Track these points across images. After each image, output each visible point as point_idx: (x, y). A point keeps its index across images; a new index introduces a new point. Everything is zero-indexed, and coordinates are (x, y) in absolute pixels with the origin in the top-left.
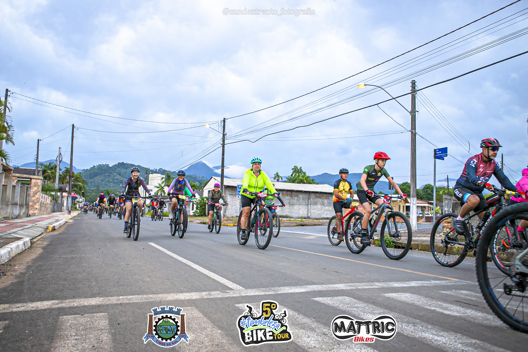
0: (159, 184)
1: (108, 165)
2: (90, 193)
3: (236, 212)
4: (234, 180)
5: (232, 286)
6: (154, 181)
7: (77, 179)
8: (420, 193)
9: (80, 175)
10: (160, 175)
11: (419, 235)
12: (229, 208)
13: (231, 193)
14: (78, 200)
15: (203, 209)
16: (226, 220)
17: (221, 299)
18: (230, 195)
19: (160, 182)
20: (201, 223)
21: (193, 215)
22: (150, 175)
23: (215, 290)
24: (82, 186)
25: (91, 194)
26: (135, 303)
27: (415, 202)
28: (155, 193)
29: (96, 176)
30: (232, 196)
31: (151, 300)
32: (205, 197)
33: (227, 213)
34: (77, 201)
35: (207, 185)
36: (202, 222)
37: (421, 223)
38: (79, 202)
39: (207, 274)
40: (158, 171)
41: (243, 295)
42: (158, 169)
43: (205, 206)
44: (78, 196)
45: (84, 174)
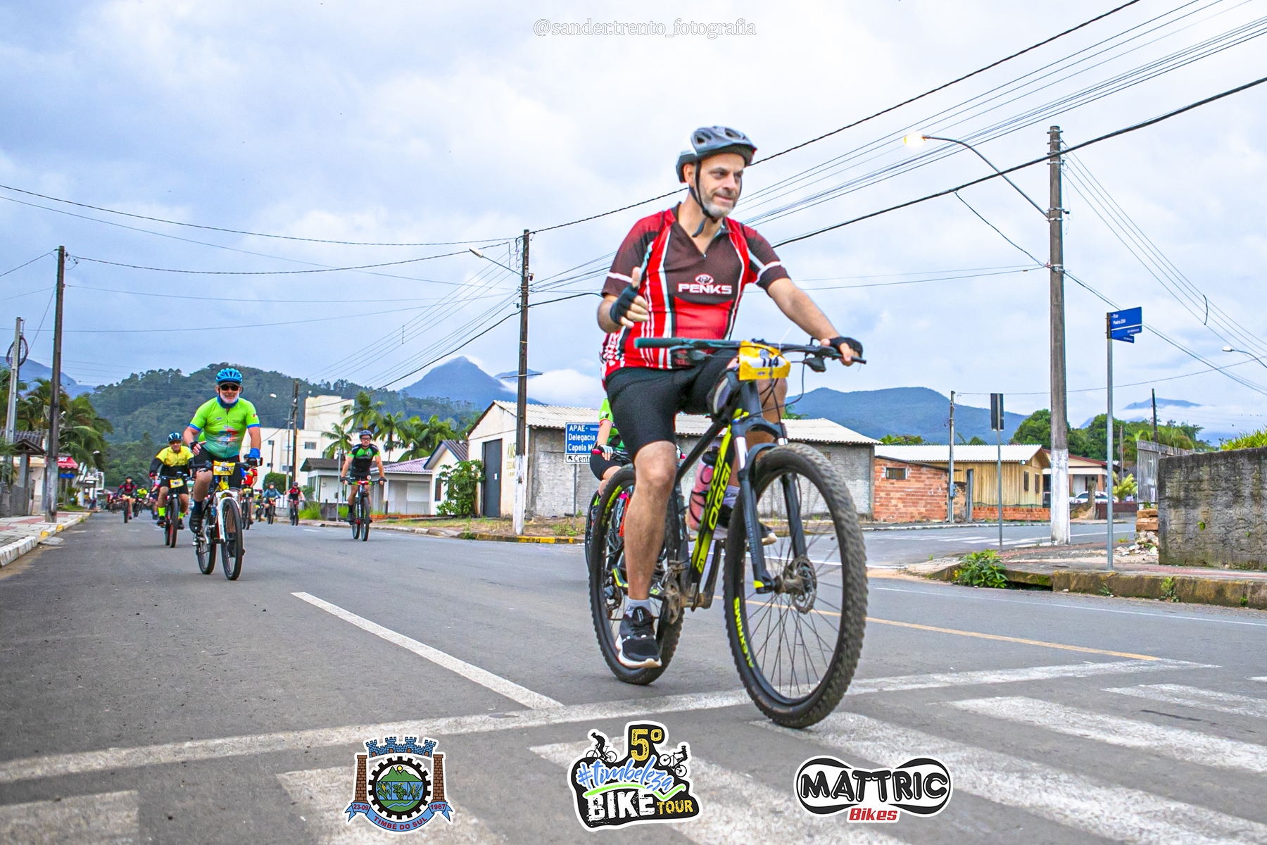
0: (336, 427)
1: (178, 370)
2: (120, 455)
3: (565, 503)
4: (559, 410)
5: (528, 701)
6: (321, 416)
7: (77, 415)
8: (1081, 440)
9: (86, 403)
10: (339, 399)
11: (1073, 552)
12: (545, 491)
13: (549, 449)
14: (81, 478)
15: (467, 495)
16: (535, 527)
17: (489, 734)
18: (547, 453)
19: (339, 420)
20: (460, 537)
21: (439, 515)
22: (310, 401)
23: (476, 713)
24: (96, 437)
25: (126, 460)
26: (229, 757)
27: (1063, 463)
28: (324, 453)
29: (141, 405)
30: (552, 457)
31: (279, 748)
32: (475, 462)
33: (538, 507)
34: (79, 483)
35: (478, 426)
36: (463, 534)
37: (1085, 522)
38: (85, 485)
39: (458, 671)
40: (332, 389)
41: (557, 721)
42: (332, 384)
43: (475, 488)
44: (82, 468)
45: (100, 402)
